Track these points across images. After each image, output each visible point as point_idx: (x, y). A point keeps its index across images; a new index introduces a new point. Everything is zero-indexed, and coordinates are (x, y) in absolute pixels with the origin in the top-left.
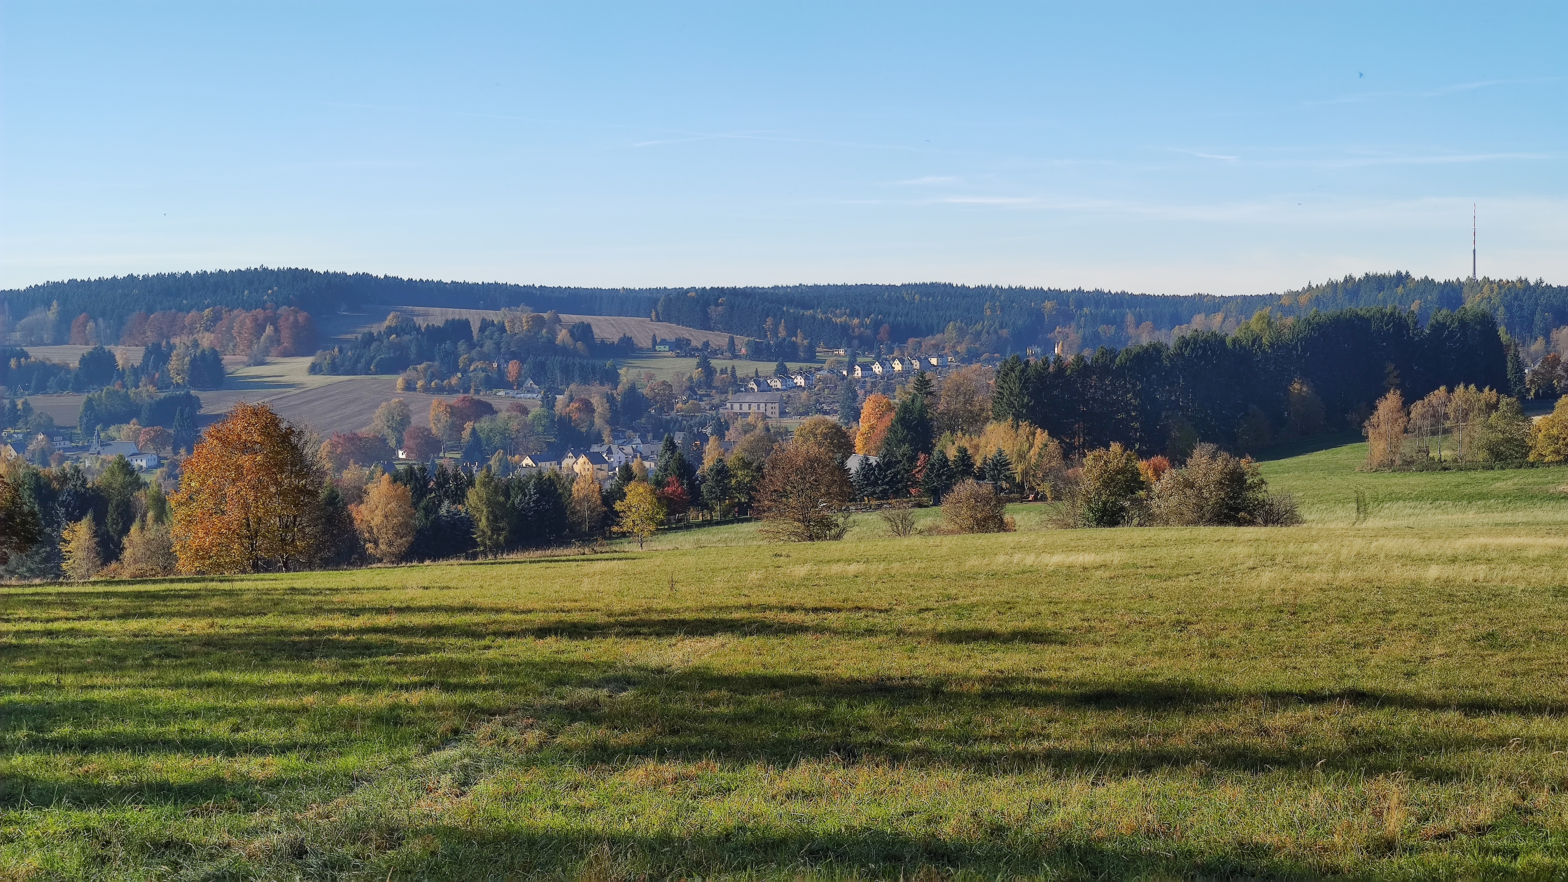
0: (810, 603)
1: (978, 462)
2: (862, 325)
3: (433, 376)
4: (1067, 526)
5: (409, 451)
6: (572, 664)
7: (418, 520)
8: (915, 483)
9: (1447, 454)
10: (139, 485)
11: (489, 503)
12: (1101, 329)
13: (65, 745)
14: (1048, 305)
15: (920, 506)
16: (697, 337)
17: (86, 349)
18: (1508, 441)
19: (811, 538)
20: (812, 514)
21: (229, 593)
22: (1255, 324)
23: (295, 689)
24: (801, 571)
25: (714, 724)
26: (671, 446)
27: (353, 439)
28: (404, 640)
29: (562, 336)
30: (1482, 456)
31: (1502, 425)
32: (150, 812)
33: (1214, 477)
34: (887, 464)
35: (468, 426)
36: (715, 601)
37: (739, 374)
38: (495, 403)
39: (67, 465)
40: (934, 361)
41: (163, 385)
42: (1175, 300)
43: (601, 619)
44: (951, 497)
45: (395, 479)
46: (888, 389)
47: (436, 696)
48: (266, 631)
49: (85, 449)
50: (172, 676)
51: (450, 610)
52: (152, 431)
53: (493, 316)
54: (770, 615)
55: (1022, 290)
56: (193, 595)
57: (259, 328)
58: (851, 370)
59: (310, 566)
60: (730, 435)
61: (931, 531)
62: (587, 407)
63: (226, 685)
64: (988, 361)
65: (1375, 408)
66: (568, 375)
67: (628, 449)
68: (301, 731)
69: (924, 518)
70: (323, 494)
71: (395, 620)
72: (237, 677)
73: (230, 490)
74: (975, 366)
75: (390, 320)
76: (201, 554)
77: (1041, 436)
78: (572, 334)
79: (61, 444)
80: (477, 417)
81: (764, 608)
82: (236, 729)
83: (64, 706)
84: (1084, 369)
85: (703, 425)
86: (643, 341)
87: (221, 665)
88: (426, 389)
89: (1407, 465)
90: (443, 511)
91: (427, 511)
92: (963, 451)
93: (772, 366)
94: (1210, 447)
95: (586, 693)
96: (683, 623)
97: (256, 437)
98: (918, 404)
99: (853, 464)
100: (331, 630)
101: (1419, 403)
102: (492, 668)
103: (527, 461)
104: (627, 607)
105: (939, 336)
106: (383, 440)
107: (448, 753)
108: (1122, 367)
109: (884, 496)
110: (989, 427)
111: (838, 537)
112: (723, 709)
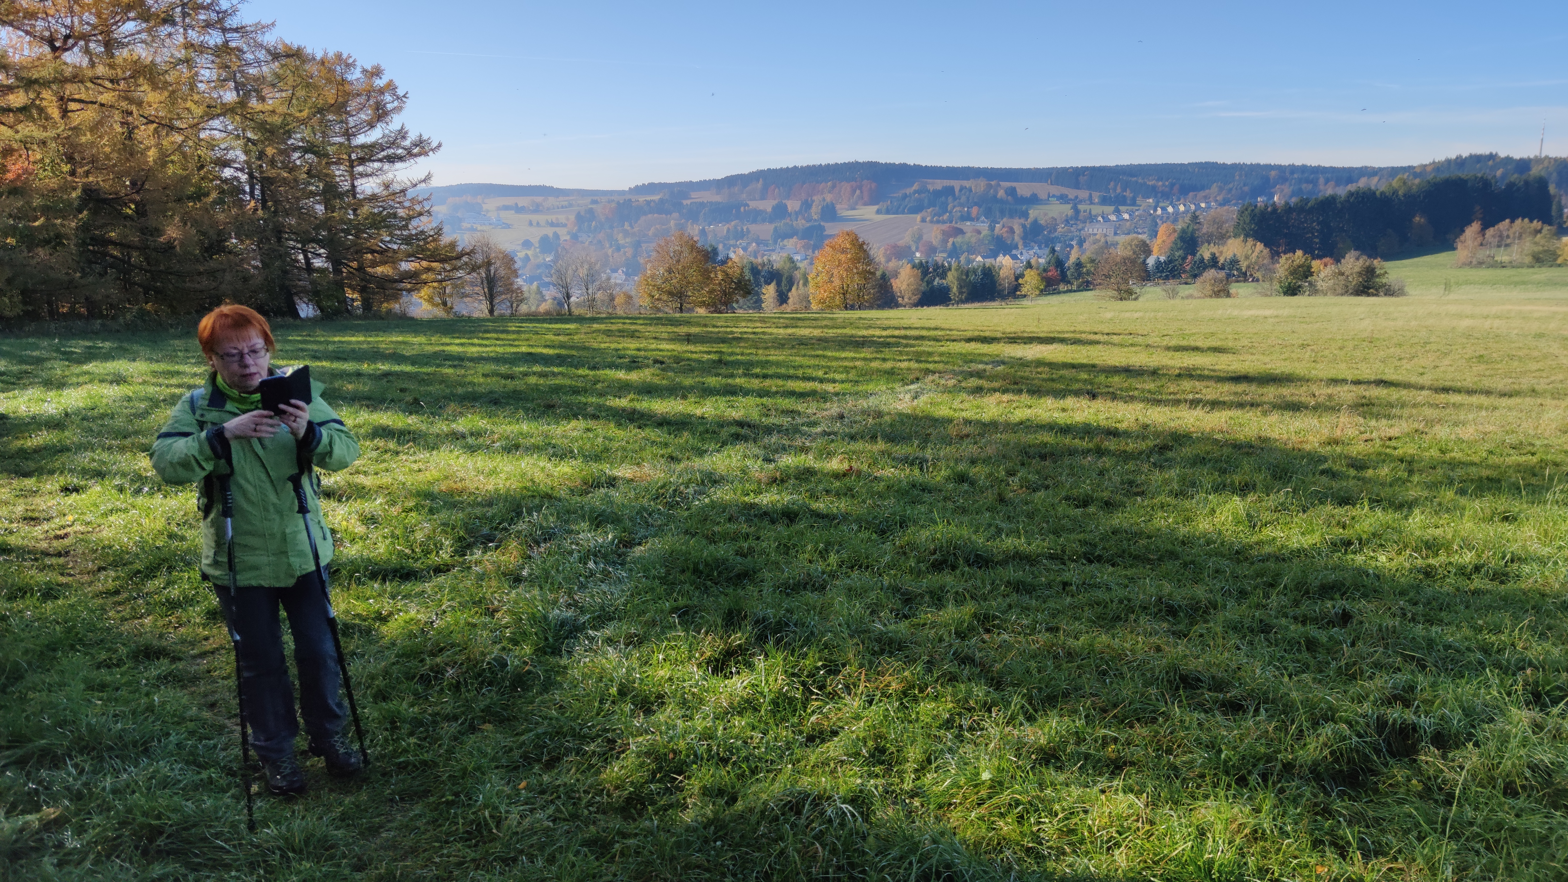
0: (1106, 331)
1: (1221, 260)
2: (1163, 185)
3: (935, 215)
4: (1267, 295)
5: (922, 252)
6: (979, 355)
7: (924, 287)
8: (1185, 272)
9: (1505, 259)
10: (796, 268)
11: (959, 279)
12: (1304, 186)
13: (757, 376)
14: (1273, 173)
15: (1186, 283)
16: (1071, 193)
17: (775, 202)
18: (1545, 251)
19: (1121, 299)
20: (1123, 287)
21: (832, 319)
22: (1395, 183)
23: (853, 359)
24: (1109, 315)
25: (1036, 382)
26: (1053, 251)
27: (895, 247)
28: (904, 342)
29: (1001, 194)
30: (1528, 260)
31: (1543, 242)
32: (787, 400)
33: (1357, 269)
34: (1170, 261)
35: (951, 240)
36: (1058, 328)
37: (1093, 213)
38: (965, 229)
39: (765, 258)
40: (1203, 205)
41: (809, 220)
42: (1350, 170)
43: (999, 335)
44: (1200, 280)
45: (914, 267)
46: (1175, 221)
47: (914, 365)
48: (845, 335)
49: (773, 250)
50: (803, 352)
51: (929, 329)
52: (803, 242)
53: (967, 184)
54: (1083, 336)
55: (1258, 165)
56: (815, 319)
57: (854, 192)
58: (1155, 210)
59: (871, 308)
60: (1086, 245)
61: (1190, 297)
62: (1012, 231)
63: (824, 357)
64: (1235, 205)
65: (1463, 231)
66: (1002, 213)
67: (1031, 252)
68: (852, 376)
69: (1185, 290)
70: (878, 274)
71: (903, 332)
72: (829, 354)
73: (835, 272)
74: (1226, 207)
75: (916, 187)
76: (822, 302)
77: (1260, 246)
78: (1006, 192)
79: (762, 248)
80: (955, 236)
81: (1081, 332)
82: (826, 373)
83: (758, 362)
84: (1289, 209)
85: (1072, 240)
86: (1043, 196)
87: (825, 349)
88: (931, 222)
89: (1480, 264)
90: (935, 283)
91: (928, 283)
92: (1213, 255)
93: (1112, 208)
94: (1357, 253)
95: (981, 366)
96: (1039, 338)
97: (848, 246)
98: (1191, 229)
99: (1151, 261)
100: (874, 336)
101: (1492, 229)
102: (941, 354)
103: (979, 259)
104: (1013, 330)
105: (1207, 191)
106: (910, 247)
107: (912, 387)
108: (1312, 208)
109: (1167, 278)
110: (1230, 241)
111: (1136, 299)
112: (1044, 376)
